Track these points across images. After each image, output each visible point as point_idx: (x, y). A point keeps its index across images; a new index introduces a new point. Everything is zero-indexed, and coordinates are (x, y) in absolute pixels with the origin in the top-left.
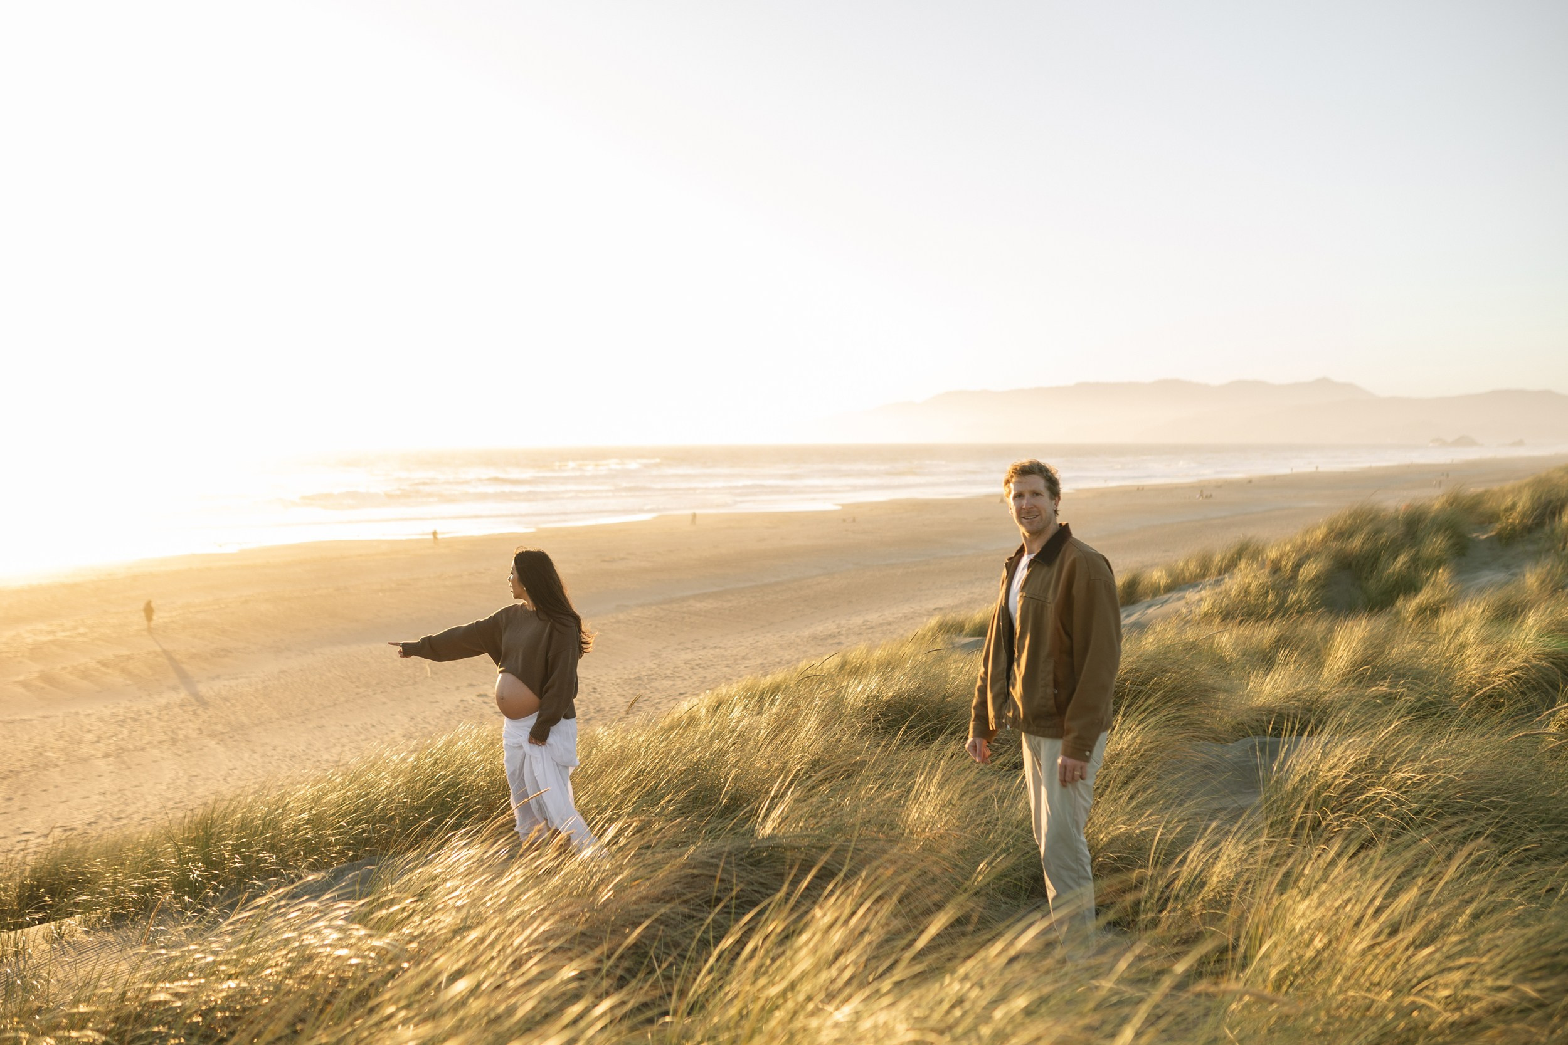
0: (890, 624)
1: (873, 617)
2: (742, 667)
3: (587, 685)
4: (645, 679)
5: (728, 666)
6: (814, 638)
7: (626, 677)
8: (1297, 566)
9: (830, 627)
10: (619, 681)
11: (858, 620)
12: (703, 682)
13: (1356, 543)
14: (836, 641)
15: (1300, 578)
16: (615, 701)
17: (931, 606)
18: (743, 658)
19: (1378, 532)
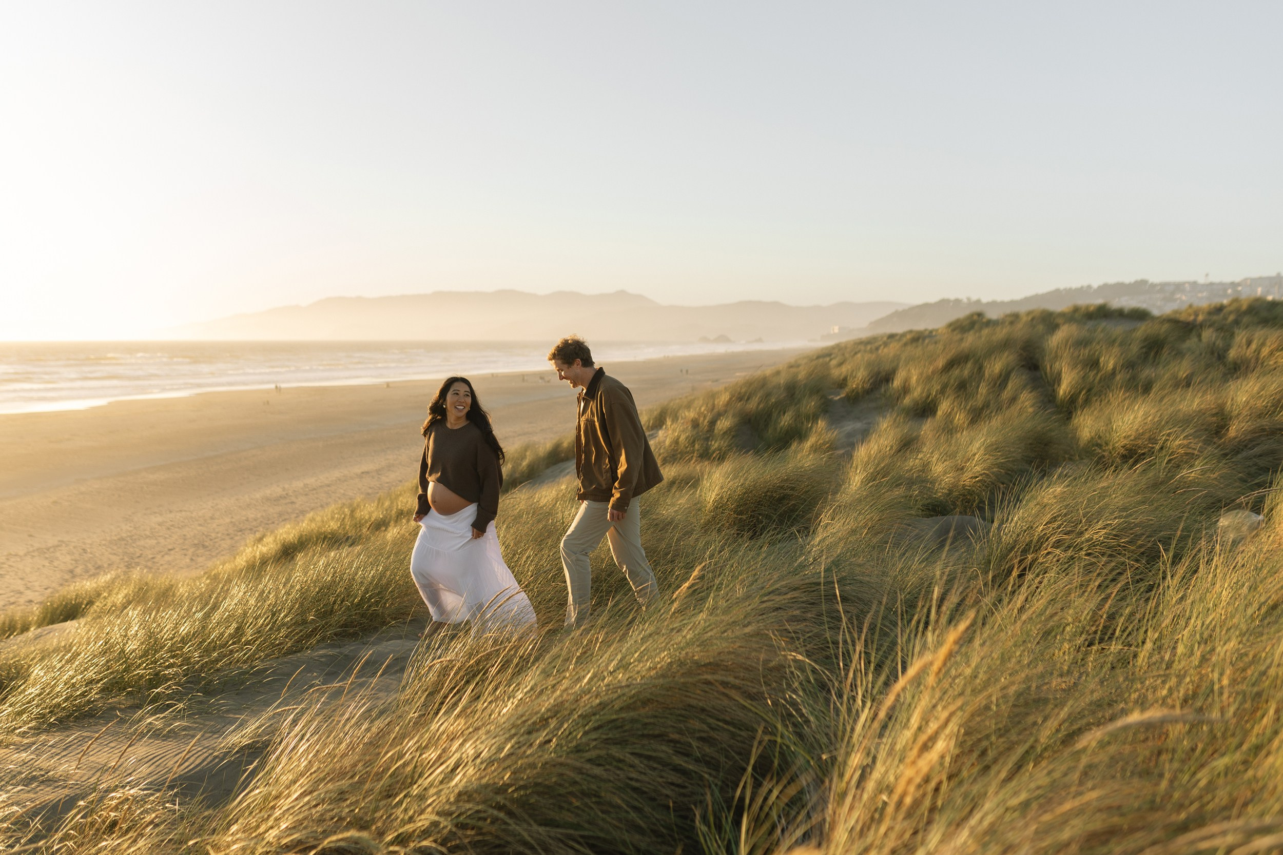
0: (329, 486)
1: (311, 481)
2: (214, 525)
3: (74, 547)
4: (128, 539)
5: (200, 525)
6: (268, 499)
7: (108, 538)
8: (713, 423)
9: (275, 490)
10: (104, 542)
11: (298, 484)
12: (185, 539)
13: (753, 405)
14: (288, 501)
15: (716, 431)
16: (109, 559)
17: (357, 470)
18: (212, 518)
19: (768, 395)
